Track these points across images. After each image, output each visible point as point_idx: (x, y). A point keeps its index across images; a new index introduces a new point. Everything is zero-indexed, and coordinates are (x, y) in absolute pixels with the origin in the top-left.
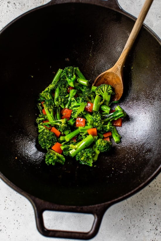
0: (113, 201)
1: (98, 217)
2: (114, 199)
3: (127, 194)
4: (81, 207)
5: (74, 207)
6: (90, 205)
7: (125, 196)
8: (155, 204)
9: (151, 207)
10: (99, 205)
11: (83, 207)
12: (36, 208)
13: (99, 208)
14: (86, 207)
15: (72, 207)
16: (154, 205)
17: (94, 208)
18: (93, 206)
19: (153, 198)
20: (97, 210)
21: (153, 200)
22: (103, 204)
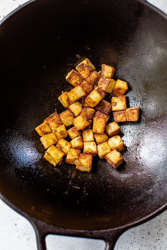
0: (128, 225)
1: (110, 244)
2: (130, 223)
3: (144, 218)
4: (91, 232)
5: (83, 231)
6: (101, 230)
7: (142, 220)
8: (149, 234)
9: (144, 236)
10: (112, 229)
11: (93, 232)
12: (37, 232)
13: (111, 234)
14: (96, 231)
15: (80, 231)
16: (147, 233)
17: (105, 233)
18: (104, 231)
19: (148, 226)
20: (109, 236)
21: (148, 228)
22: (116, 228)
